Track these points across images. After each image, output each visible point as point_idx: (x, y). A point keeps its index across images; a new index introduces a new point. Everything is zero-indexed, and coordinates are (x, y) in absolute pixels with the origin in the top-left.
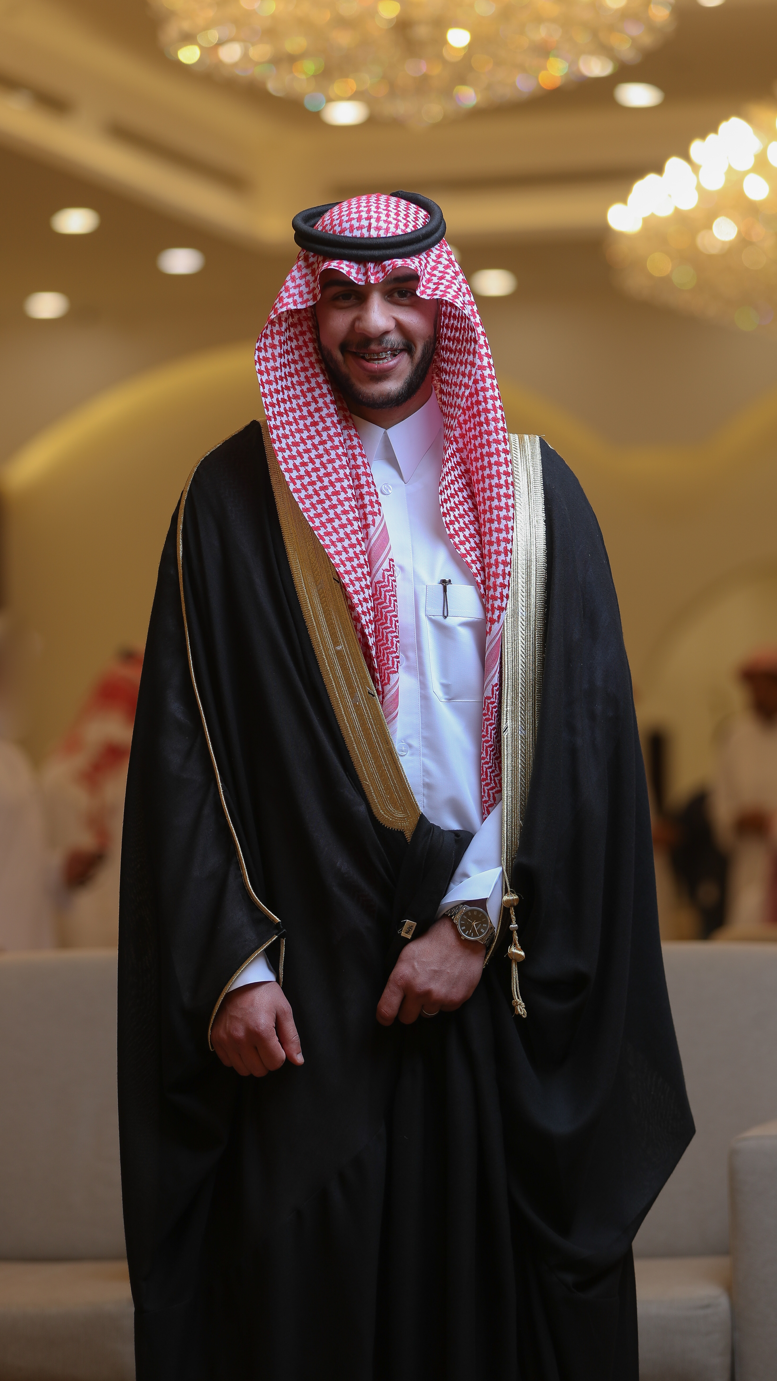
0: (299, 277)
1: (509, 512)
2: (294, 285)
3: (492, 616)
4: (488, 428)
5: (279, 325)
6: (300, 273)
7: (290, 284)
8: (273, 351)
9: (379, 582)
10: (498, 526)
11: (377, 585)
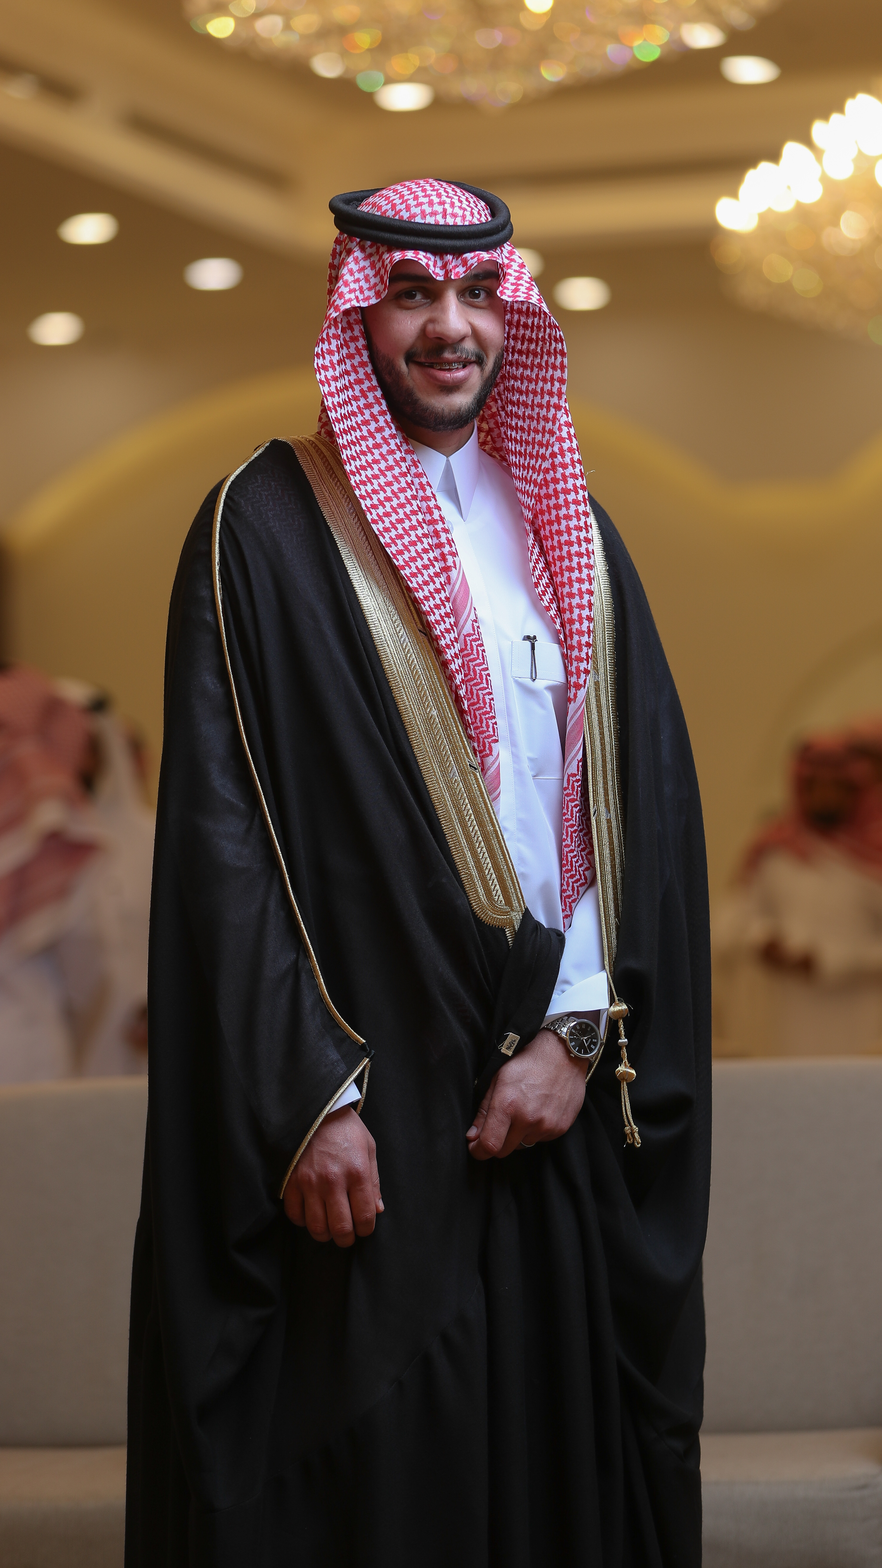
0: (357, 271)
1: (590, 559)
2: (353, 279)
3: (578, 680)
4: (563, 460)
5: (335, 328)
6: (358, 266)
7: (348, 277)
8: (330, 357)
9: (469, 635)
10: (579, 575)
11: (467, 638)
